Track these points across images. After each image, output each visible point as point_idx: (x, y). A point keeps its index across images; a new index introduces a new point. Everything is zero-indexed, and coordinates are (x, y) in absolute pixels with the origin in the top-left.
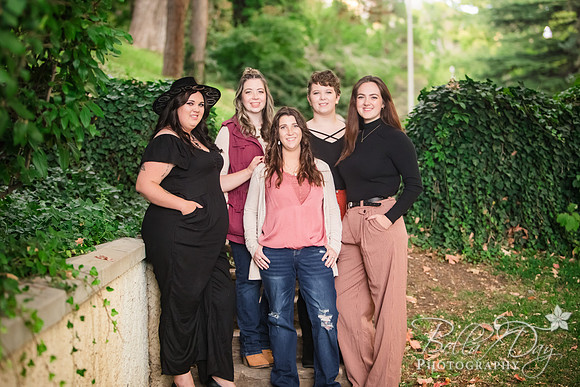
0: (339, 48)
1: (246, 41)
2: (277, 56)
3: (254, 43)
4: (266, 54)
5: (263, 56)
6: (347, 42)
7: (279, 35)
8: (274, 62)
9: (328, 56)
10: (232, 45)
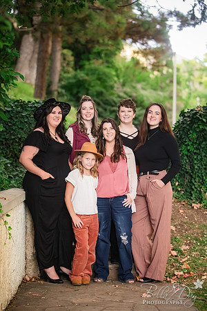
0: (134, 85)
1: (81, 79)
2: (99, 88)
3: (86, 80)
4: (92, 87)
5: (91, 88)
6: (138, 82)
7: (100, 76)
8: (97, 92)
9: (128, 89)
10: (73, 81)
